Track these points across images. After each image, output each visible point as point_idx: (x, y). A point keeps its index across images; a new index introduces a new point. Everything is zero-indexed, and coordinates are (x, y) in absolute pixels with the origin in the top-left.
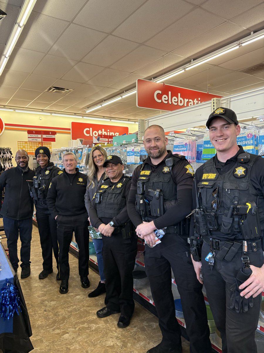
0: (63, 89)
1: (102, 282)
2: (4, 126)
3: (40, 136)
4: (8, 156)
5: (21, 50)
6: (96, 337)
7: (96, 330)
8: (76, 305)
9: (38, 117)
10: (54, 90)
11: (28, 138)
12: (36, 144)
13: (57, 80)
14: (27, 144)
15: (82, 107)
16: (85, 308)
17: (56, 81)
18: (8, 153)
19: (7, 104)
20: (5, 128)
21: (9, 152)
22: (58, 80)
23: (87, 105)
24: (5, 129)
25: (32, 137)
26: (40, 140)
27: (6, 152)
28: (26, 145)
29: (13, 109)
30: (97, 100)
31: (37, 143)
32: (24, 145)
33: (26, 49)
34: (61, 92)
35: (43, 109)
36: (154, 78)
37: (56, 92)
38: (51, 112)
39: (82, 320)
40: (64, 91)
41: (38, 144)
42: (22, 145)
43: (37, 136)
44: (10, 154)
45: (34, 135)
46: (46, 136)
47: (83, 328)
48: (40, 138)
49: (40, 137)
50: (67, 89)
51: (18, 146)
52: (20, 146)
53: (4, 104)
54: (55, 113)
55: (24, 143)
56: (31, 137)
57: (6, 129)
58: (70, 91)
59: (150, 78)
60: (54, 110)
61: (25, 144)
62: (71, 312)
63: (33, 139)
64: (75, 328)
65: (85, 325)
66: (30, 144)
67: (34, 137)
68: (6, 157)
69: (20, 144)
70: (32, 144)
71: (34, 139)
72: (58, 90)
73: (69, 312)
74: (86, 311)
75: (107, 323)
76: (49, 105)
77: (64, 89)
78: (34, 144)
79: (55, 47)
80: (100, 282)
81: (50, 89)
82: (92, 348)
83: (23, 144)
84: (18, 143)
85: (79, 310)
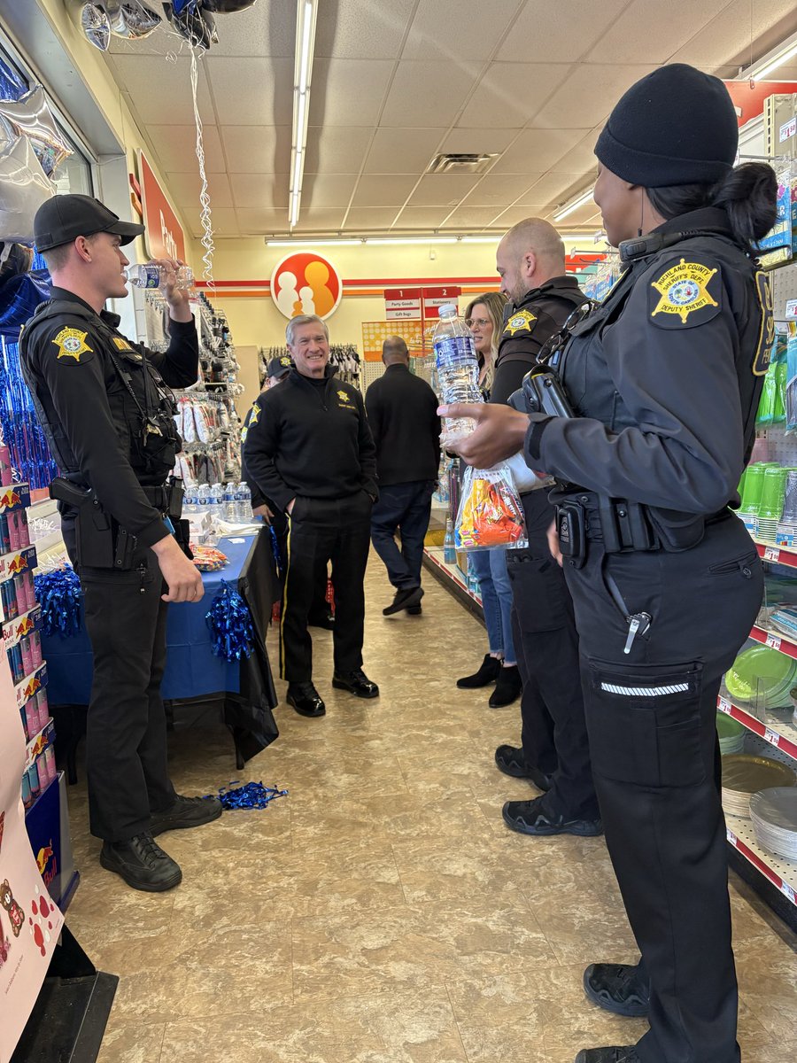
0: (472, 157)
1: (494, 655)
2: (341, 288)
3: (416, 303)
4: (350, 367)
5: (336, 65)
6: (437, 756)
7: (444, 745)
8: (422, 697)
9: (425, 253)
10: (447, 163)
11: (387, 310)
12: (409, 327)
13: (448, 133)
14: (386, 328)
15: (543, 206)
16: (439, 705)
17: (446, 135)
18: (349, 359)
19: (345, 226)
20: (343, 291)
21: (351, 357)
22: (450, 130)
23: (554, 197)
24: (343, 295)
25: (397, 307)
26: (417, 314)
27: (345, 358)
28: (383, 330)
29: (361, 237)
30: (580, 176)
31: (412, 324)
32: (377, 331)
33: (345, 58)
34: (468, 166)
35: (436, 227)
36: (745, 67)
37: (454, 167)
38: (460, 233)
39: (423, 723)
40: (476, 161)
41: (414, 327)
42: (371, 331)
43: (411, 304)
44: (354, 362)
45: (400, 302)
46: (434, 303)
47: (417, 737)
48: (418, 308)
49: (417, 306)
50: (485, 156)
51: (364, 334)
52: (369, 334)
53: (337, 228)
54: (470, 235)
55: (377, 325)
56: (395, 307)
57: (345, 294)
58: (493, 159)
59: (732, 69)
60: (467, 226)
61: (380, 328)
62: (405, 707)
63: (398, 312)
64: (400, 734)
65: (425, 733)
66: (391, 327)
67: (402, 306)
68: (346, 370)
69: (368, 328)
70: (397, 327)
71: (402, 312)
72: (461, 161)
73: (400, 706)
74: (439, 710)
75: (474, 737)
76: (447, 211)
77: (477, 156)
78: (403, 327)
79: (416, 36)
80: (489, 655)
81: (438, 162)
82: (420, 771)
83: (374, 328)
84: (363, 328)
85: (424, 705)
